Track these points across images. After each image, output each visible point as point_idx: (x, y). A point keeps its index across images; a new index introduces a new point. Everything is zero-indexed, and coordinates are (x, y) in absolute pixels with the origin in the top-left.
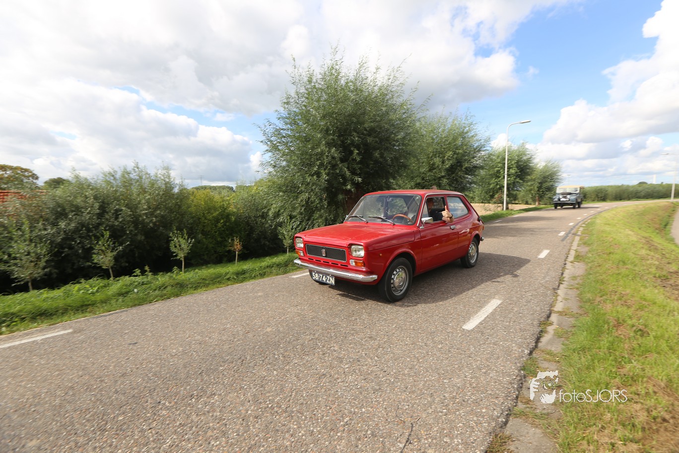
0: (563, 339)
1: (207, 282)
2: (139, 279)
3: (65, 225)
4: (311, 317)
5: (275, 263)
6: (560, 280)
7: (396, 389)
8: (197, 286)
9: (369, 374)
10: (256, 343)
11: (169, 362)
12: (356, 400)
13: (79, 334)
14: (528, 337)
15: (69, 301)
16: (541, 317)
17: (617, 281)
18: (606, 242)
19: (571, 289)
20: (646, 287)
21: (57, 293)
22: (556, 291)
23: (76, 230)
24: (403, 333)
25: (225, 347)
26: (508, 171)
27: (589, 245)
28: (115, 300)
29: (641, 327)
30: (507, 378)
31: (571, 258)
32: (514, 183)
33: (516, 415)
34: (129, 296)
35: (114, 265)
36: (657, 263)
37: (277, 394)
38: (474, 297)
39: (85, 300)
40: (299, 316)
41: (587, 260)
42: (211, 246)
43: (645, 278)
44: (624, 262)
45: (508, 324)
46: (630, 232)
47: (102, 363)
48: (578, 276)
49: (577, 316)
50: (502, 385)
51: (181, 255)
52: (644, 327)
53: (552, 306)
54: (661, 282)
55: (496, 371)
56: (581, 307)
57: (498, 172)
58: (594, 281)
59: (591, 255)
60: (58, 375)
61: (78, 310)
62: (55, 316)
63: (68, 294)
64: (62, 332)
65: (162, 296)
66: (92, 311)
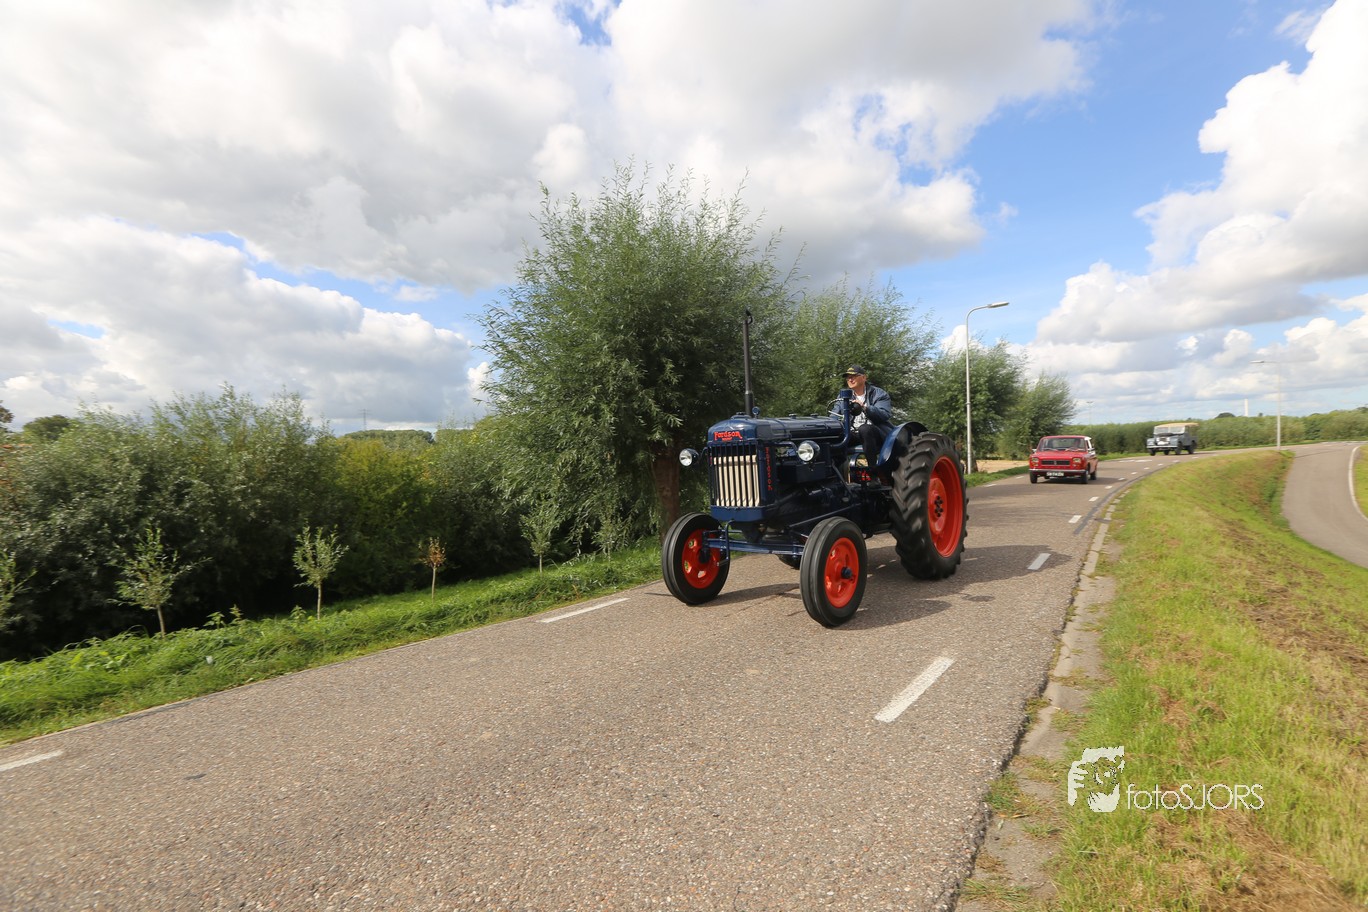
0: (1069, 734)
1: (365, 636)
2: (218, 634)
3: (64, 519)
4: (574, 705)
5: (508, 593)
6: (1067, 614)
7: (737, 852)
8: (342, 645)
9: (684, 822)
10: (458, 765)
11: (271, 814)
12: (654, 879)
13: (75, 762)
14: (1001, 733)
15: (59, 687)
16: (1028, 691)
17: (1173, 612)
18: (1156, 535)
19: (1087, 630)
20: (1223, 622)
21: (35, 669)
22: (1059, 637)
23: (89, 528)
24: (756, 732)
25: (393, 777)
26: (971, 398)
27: (1124, 541)
28: (163, 682)
29: (1210, 704)
30: (957, 820)
31: (1090, 568)
32: (985, 420)
33: (971, 896)
34: (193, 671)
35: (169, 601)
36: (1247, 573)
37: (495, 874)
38: (901, 655)
39: (96, 684)
40: (550, 704)
41: (1118, 572)
42: (380, 556)
43: (1225, 603)
44: (1186, 575)
45: (963, 706)
46: (1201, 513)
47: (121, 824)
48: (1102, 604)
49: (1097, 686)
50: (945, 834)
51: (316, 578)
52: (1215, 704)
53: (1049, 666)
54: (1254, 610)
55: (935, 805)
56: (1104, 667)
57: (954, 398)
58: (1130, 614)
59: (1126, 562)
60: (22, 854)
61: (80, 706)
62: (25, 722)
63: (58, 672)
64: (38, 758)
65: (267, 671)
66: (109, 707)
